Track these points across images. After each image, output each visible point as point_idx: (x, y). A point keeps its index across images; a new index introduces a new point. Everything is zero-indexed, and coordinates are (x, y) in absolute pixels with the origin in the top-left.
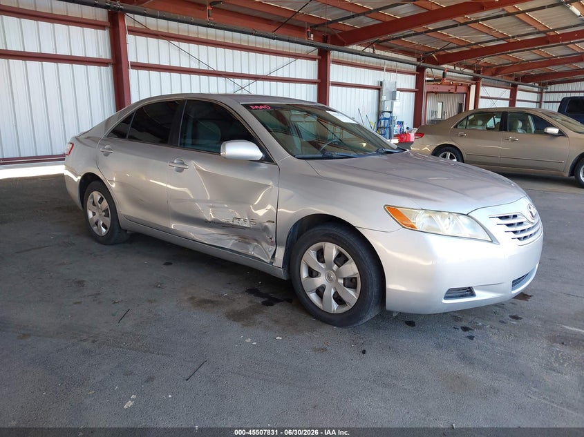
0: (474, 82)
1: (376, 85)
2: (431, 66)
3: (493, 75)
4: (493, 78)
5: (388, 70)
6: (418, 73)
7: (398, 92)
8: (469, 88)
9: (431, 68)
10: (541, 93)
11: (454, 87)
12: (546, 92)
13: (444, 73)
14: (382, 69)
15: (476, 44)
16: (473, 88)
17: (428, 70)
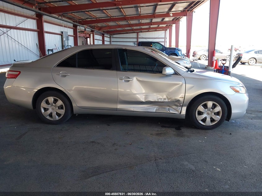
0: (92, 33)
1: (60, 33)
2: (80, 25)
3: (99, 30)
4: (98, 31)
5: (64, 27)
6: (74, 28)
7: (69, 36)
8: (90, 35)
9: (79, 26)
10: (110, 38)
11: (85, 35)
12: (112, 38)
13: (85, 29)
14: (62, 26)
15: (99, 18)
16: (92, 35)
17: (78, 27)
